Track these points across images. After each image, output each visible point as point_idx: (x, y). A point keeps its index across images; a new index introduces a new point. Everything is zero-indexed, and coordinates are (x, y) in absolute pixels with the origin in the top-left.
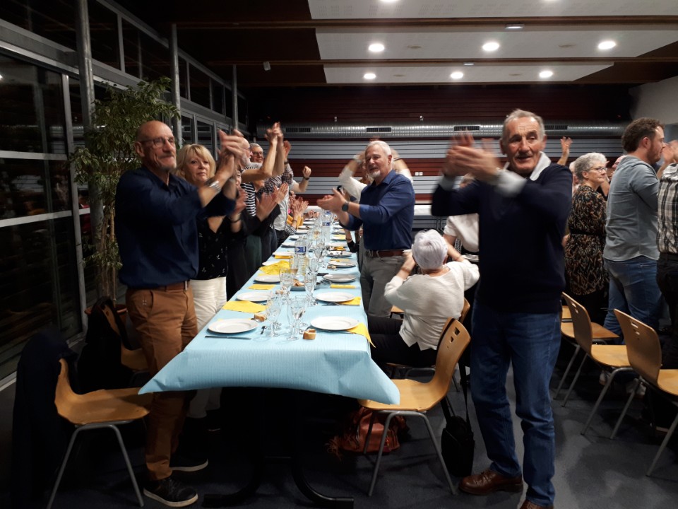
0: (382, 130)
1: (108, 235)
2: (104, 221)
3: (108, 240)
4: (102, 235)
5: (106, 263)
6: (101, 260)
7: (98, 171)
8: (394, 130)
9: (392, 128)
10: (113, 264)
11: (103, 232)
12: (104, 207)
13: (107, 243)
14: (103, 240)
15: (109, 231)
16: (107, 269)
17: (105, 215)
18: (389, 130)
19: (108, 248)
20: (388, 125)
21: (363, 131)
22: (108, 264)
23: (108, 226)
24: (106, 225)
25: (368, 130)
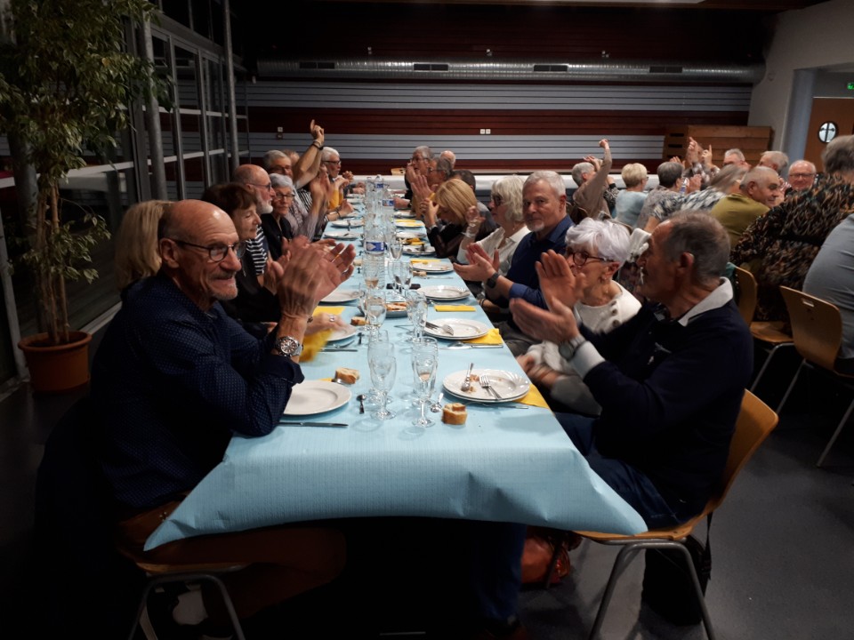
0: (435, 67)
1: (48, 223)
2: (39, 199)
3: (49, 229)
4: (38, 223)
5: (47, 266)
6: (40, 263)
7: (23, 113)
8: (452, 69)
9: (450, 65)
10: (60, 270)
11: (40, 217)
12: (38, 175)
13: (48, 235)
14: (41, 230)
15: (49, 215)
16: (51, 278)
17: (40, 190)
18: (446, 68)
19: (49, 243)
20: (444, 61)
21: (408, 68)
22: (53, 269)
23: (48, 207)
24: (43, 205)
25: (416, 67)
